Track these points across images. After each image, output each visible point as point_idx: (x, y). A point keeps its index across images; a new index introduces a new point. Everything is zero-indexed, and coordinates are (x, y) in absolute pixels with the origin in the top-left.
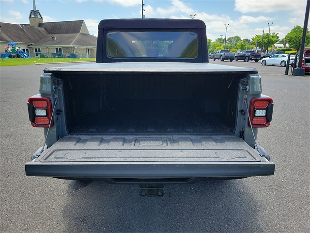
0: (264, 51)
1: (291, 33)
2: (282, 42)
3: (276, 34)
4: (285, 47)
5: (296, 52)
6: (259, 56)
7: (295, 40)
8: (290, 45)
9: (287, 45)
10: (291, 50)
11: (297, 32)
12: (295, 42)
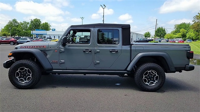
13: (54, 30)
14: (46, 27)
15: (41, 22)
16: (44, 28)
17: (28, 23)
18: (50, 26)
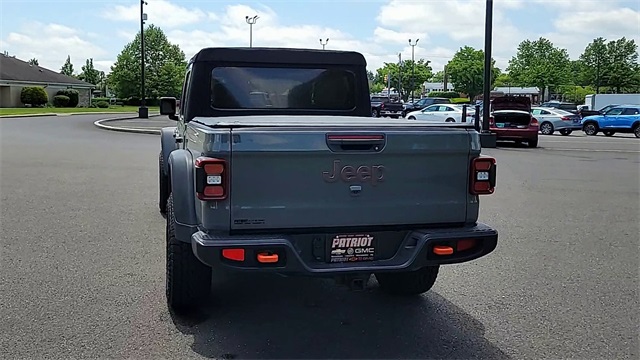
0: (405, 98)
1: (455, 60)
2: (439, 79)
3: (425, 62)
4: (446, 89)
5: (468, 100)
6: (400, 108)
7: (464, 75)
8: (456, 86)
9: (450, 86)
10: (458, 96)
11: (466, 59)
12: (464, 79)
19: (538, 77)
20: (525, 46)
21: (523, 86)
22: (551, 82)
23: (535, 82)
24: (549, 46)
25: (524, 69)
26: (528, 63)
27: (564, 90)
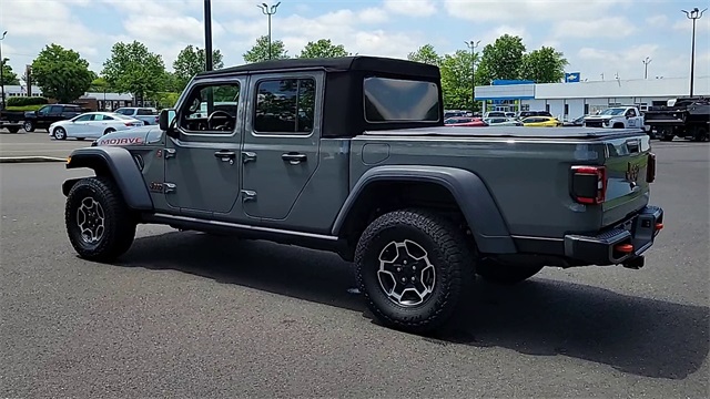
1: (41, 59)
4: (30, 93)
7: (55, 78)
9: (36, 90)
11: (54, 59)
12: (54, 82)
13: (572, 77)
14: (546, 68)
15: (523, 48)
16: (536, 71)
17: (474, 58)
18: (564, 61)
19: (135, 83)
20: (119, 49)
21: (120, 92)
22: (149, 88)
23: (133, 87)
24: (144, 51)
25: (119, 73)
26: (124, 67)
27: (160, 97)
